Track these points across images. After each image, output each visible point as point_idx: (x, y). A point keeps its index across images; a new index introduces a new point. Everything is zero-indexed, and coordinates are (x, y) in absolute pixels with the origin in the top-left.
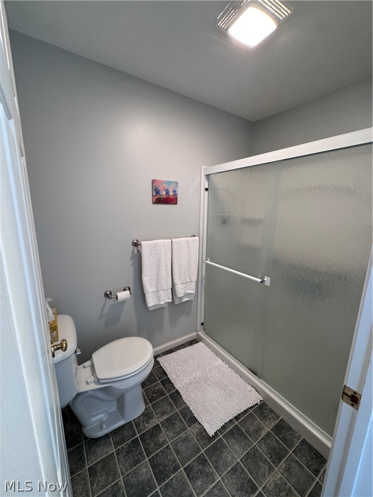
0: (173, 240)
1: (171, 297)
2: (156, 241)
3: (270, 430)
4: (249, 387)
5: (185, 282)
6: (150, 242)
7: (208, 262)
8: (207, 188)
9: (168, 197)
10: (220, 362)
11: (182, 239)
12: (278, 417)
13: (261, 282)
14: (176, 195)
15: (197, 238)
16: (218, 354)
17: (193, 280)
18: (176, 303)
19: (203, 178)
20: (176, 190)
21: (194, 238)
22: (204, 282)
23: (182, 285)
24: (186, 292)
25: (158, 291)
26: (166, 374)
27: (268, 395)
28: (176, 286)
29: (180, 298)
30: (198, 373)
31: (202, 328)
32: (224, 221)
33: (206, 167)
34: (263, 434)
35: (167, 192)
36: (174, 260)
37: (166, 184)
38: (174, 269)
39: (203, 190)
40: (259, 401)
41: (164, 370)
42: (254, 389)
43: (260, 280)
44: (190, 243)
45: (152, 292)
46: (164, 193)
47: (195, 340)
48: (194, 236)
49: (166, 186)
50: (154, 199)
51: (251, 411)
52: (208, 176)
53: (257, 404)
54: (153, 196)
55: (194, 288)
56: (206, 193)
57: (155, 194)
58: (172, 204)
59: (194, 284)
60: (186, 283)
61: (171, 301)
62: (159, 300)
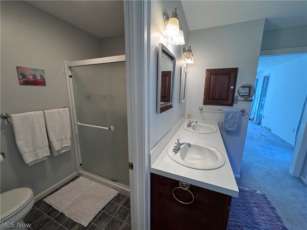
0: (45, 111)
1: (49, 151)
2: (27, 113)
3: (122, 206)
4: (112, 190)
5: (60, 139)
6: (20, 114)
7: (79, 123)
8: (71, 75)
9: (36, 80)
10: (94, 183)
11: (53, 110)
12: (127, 197)
13: (108, 129)
14: (44, 79)
15: (67, 109)
16: (93, 179)
17: (68, 137)
18: (55, 156)
19: (67, 69)
20: (43, 75)
21: (64, 109)
22: (78, 137)
23: (58, 142)
24: (63, 146)
25: (35, 150)
26: (52, 207)
27: (122, 189)
28: (53, 144)
29: (58, 151)
30: (78, 196)
31: (81, 168)
32: (88, 97)
33: (68, 61)
34: (118, 209)
35: (34, 76)
36: (48, 126)
37: (33, 71)
38: (49, 132)
39: (68, 77)
40: (117, 194)
41: (49, 205)
42: (114, 189)
43: (108, 128)
44: (61, 112)
45: (29, 152)
46: (31, 77)
47: (77, 176)
48: (65, 107)
49: (33, 73)
50: (22, 81)
51: (112, 201)
52: (70, 68)
53: (116, 196)
54: (20, 79)
55: (70, 142)
56: (71, 79)
57: (21, 77)
58: (41, 85)
59: (69, 139)
60: (62, 140)
61: (49, 154)
62: (38, 157)
